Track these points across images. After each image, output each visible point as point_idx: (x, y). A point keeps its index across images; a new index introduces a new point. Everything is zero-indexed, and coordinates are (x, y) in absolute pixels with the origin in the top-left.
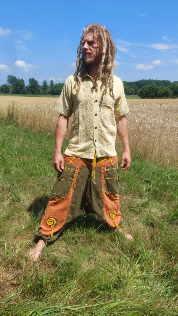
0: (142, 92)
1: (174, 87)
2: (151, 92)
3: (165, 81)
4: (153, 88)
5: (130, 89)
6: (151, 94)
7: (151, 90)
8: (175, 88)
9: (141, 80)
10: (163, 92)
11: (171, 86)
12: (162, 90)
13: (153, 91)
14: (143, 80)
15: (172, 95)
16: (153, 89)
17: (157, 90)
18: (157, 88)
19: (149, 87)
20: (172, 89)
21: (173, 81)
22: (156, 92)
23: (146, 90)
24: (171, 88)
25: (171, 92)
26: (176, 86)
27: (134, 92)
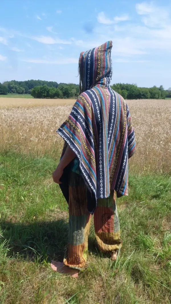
0: (34, 92)
1: (62, 88)
2: (43, 92)
3: (53, 82)
4: (44, 88)
5: (20, 88)
6: (43, 94)
7: (43, 90)
8: (64, 89)
9: (30, 80)
10: (54, 92)
11: (60, 88)
12: (53, 91)
13: (45, 92)
14: (32, 81)
15: (62, 96)
16: (45, 90)
17: (49, 90)
18: (48, 89)
19: (41, 88)
20: (62, 89)
21: (60, 83)
22: (48, 92)
23: (38, 90)
24: (60, 89)
25: (60, 92)
26: (65, 88)
27: (25, 91)
